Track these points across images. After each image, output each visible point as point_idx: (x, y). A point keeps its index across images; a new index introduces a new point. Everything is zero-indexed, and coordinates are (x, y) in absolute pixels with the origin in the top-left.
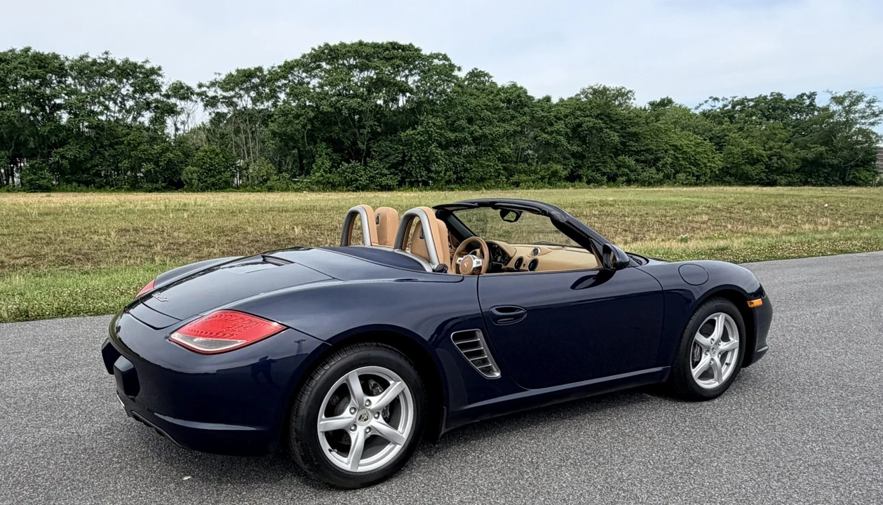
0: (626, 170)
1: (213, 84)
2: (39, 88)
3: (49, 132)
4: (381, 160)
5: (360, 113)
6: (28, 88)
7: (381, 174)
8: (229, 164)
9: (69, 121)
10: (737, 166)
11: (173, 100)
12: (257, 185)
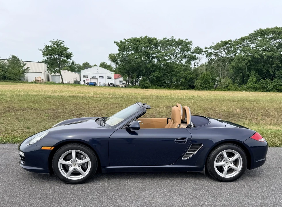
1: (211, 47)
2: (149, 50)
3: (150, 67)
4: (280, 79)
5: (272, 58)
6: (145, 51)
7: (279, 85)
8: (213, 79)
9: (157, 62)
11: (195, 54)
12: (224, 88)
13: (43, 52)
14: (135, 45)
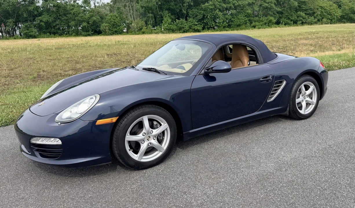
0: (301, 18)
3: (33, 9)
4: (194, 18)
7: (194, 25)
9: (43, 3)
10: (347, 14)
12: (137, 31)
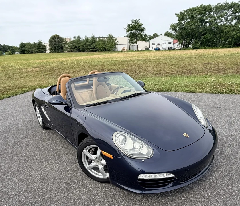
2: (202, 17)
3: (202, 31)
6: (200, 18)
9: (209, 26)
13: (127, 29)
14: (191, 14)
